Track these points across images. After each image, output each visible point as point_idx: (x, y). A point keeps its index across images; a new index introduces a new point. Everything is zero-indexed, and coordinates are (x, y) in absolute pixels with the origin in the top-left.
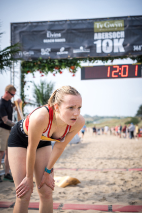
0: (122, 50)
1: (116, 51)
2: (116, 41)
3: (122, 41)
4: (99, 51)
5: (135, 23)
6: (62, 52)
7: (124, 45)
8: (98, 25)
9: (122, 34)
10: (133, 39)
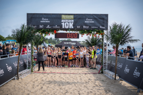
0: (72, 27)
1: (70, 27)
2: (70, 23)
3: (72, 23)
4: (63, 27)
6: (48, 27)
7: (73, 25)
8: (63, 16)
9: (73, 21)
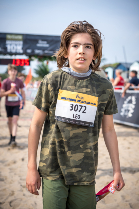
3: (21, 46)
4: (9, 50)
5: (29, 37)
10: (27, 46)
